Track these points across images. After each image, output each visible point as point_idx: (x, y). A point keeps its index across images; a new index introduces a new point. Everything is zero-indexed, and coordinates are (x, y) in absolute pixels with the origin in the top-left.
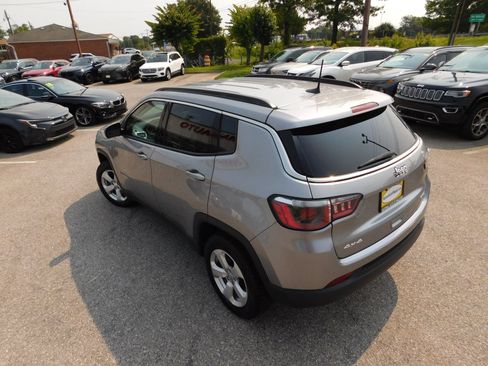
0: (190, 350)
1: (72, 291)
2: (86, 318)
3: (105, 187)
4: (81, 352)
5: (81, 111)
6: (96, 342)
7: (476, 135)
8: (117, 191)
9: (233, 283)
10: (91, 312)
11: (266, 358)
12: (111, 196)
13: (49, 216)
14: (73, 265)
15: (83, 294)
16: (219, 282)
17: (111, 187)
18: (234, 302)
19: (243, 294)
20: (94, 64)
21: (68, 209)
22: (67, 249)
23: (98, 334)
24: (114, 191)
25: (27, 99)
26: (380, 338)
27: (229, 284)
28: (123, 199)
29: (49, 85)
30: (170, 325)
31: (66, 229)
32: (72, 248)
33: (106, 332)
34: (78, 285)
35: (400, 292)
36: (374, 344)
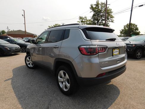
0: (49, 104)
1: (10, 88)
2: (13, 94)
3: (27, 62)
4: (8, 104)
5: (23, 48)
6: (15, 101)
7: (138, 58)
8: (31, 63)
9: (65, 83)
10: (15, 93)
11: (76, 107)
12: (28, 65)
13: (7, 70)
14: (12, 81)
15: (14, 89)
16: (60, 84)
17: (29, 62)
18: (65, 90)
19: (68, 85)
20: (29, 40)
21: (14, 69)
22: (11, 78)
23: (16, 99)
24: (29, 64)
25: (8, 43)
26: (115, 103)
27: (64, 83)
28: (32, 66)
29: (15, 40)
30: (42, 97)
31: (12, 73)
32: (13, 77)
33: (19, 98)
34: (12, 86)
35: (121, 91)
36: (113, 104)
